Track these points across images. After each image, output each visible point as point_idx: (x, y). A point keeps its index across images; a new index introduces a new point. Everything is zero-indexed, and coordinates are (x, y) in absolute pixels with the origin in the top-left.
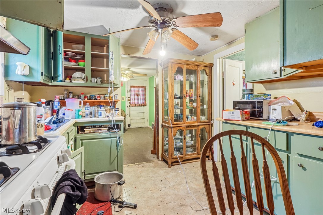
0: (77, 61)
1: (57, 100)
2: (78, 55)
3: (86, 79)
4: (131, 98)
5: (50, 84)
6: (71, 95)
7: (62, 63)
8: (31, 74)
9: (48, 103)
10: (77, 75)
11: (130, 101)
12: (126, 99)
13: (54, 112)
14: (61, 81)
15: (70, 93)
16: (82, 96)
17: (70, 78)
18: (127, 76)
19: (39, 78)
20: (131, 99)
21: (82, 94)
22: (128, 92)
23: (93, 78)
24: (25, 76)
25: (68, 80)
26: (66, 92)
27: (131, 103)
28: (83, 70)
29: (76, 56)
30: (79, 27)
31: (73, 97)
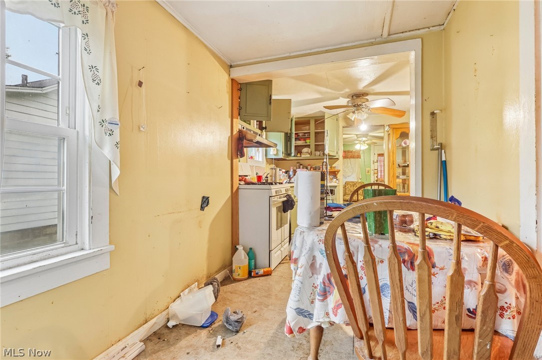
0: (305, 139)
1: (292, 170)
2: (306, 134)
3: (311, 154)
4: (379, 170)
5: (287, 159)
6: (301, 166)
7: (294, 143)
8: (277, 154)
9: (286, 172)
10: (305, 150)
11: (378, 174)
12: (372, 172)
13: (290, 177)
14: (295, 156)
15: (301, 165)
16: (309, 167)
17: (301, 153)
18: (364, 143)
19: (281, 156)
20: (379, 172)
21: (309, 165)
22: (374, 162)
23: (317, 152)
24: (275, 155)
25: (299, 155)
26: (298, 164)
27: (379, 177)
28: (308, 146)
29: (305, 135)
30: (305, 115)
31: (303, 168)
